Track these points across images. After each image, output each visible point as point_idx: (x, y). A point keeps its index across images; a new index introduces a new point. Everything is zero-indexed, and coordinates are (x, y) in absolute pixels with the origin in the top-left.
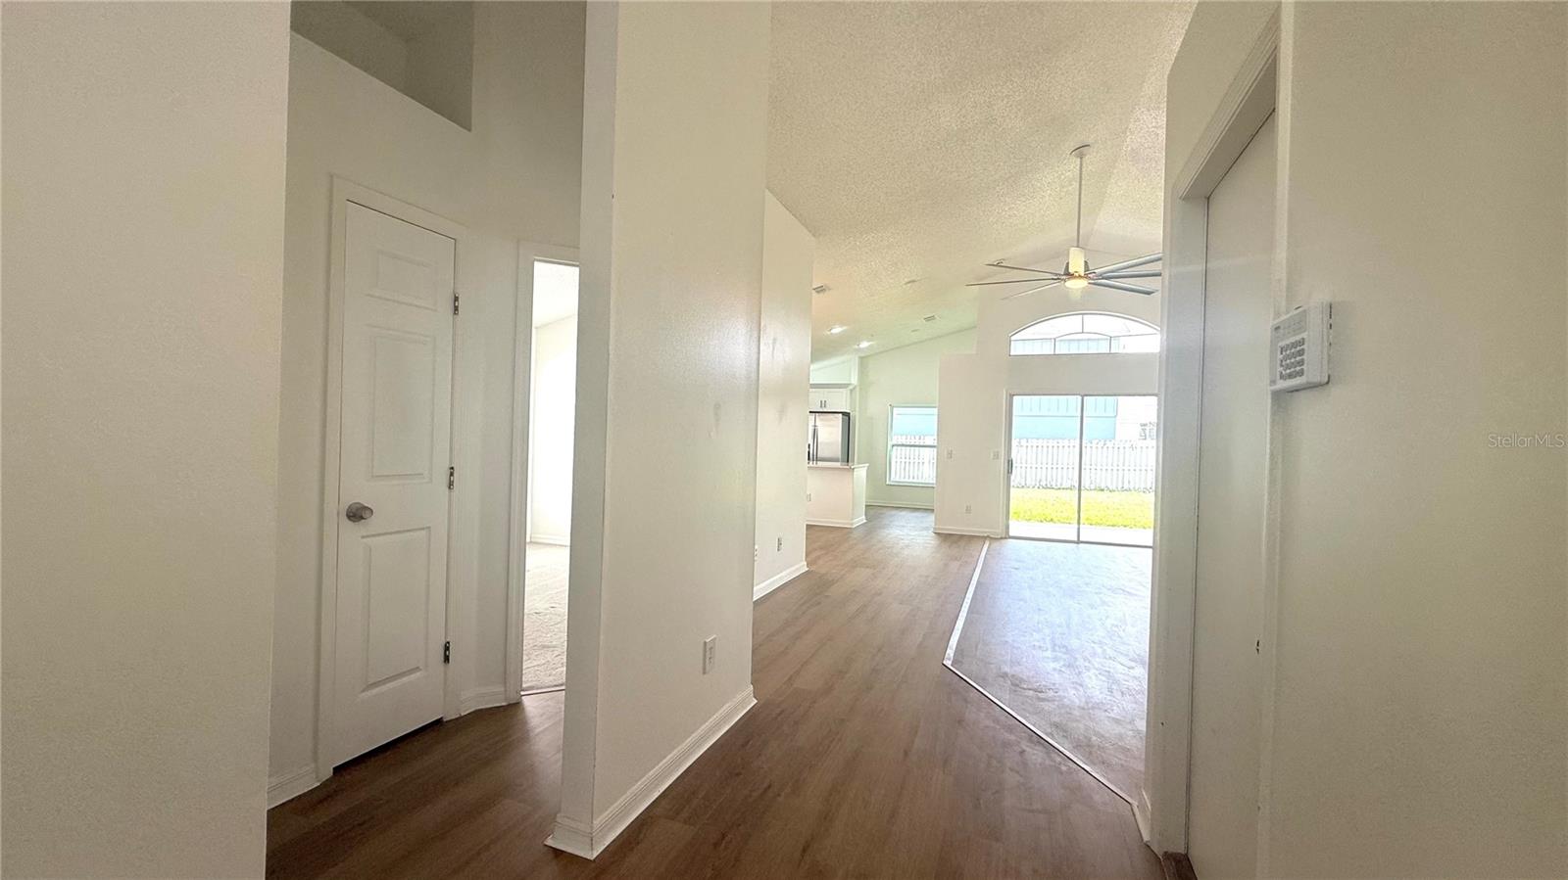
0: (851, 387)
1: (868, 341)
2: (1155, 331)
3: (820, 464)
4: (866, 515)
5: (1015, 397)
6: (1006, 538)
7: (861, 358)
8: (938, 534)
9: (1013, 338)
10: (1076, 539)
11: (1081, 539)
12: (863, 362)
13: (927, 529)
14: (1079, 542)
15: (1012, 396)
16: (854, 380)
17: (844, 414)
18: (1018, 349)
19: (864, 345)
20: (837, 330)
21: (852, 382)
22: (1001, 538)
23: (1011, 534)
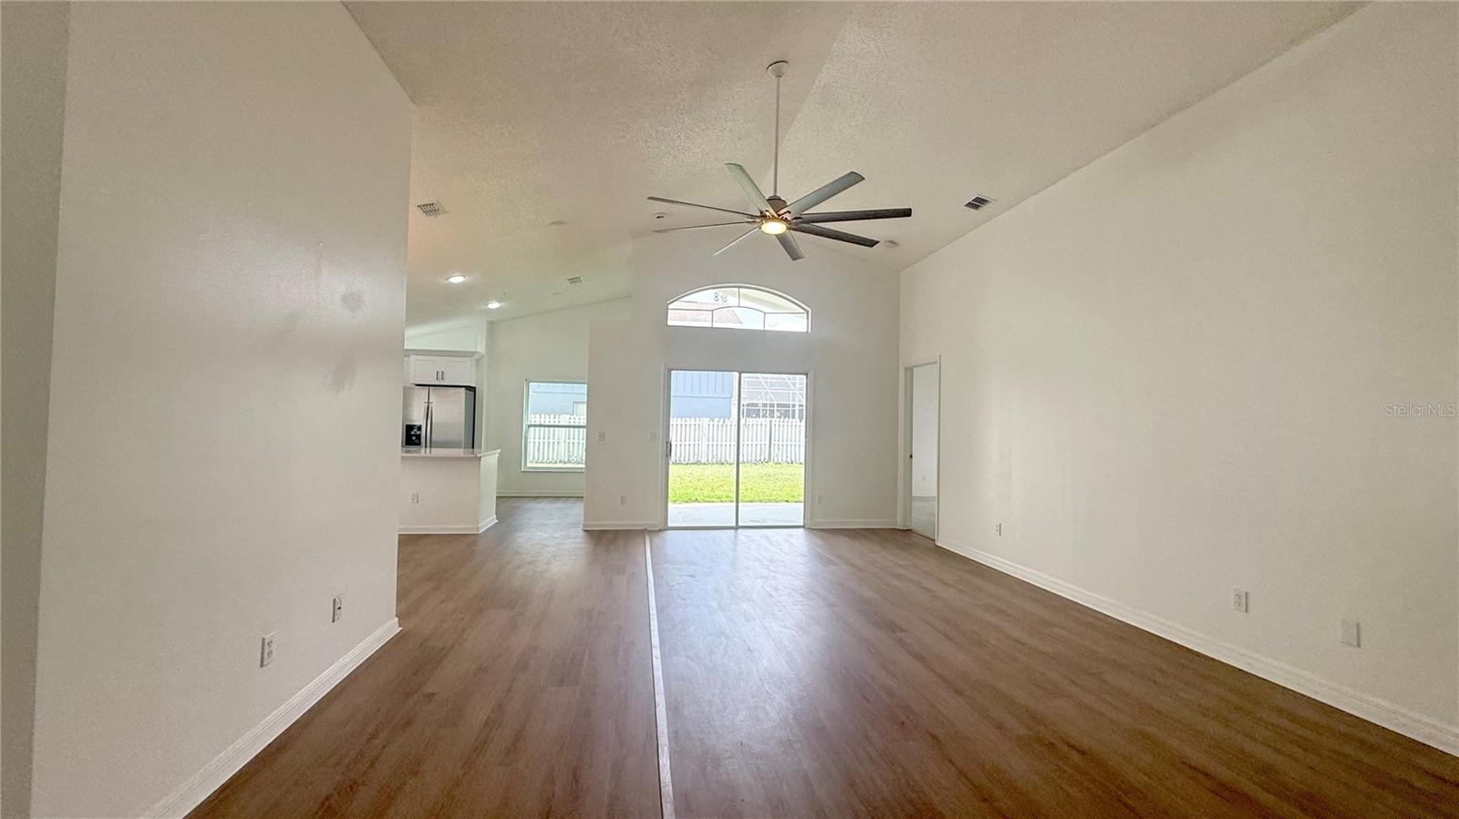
0: (476, 356)
1: (500, 302)
2: (802, 311)
3: (437, 452)
4: (496, 514)
5: (673, 372)
6: (664, 530)
7: (491, 324)
8: (585, 531)
9: (669, 307)
10: (734, 525)
11: (740, 524)
12: (493, 327)
13: (574, 525)
14: (737, 528)
15: (670, 370)
16: (481, 348)
17: (468, 388)
18: (674, 319)
19: (494, 305)
20: (457, 279)
21: (479, 350)
22: (660, 530)
23: (669, 525)
